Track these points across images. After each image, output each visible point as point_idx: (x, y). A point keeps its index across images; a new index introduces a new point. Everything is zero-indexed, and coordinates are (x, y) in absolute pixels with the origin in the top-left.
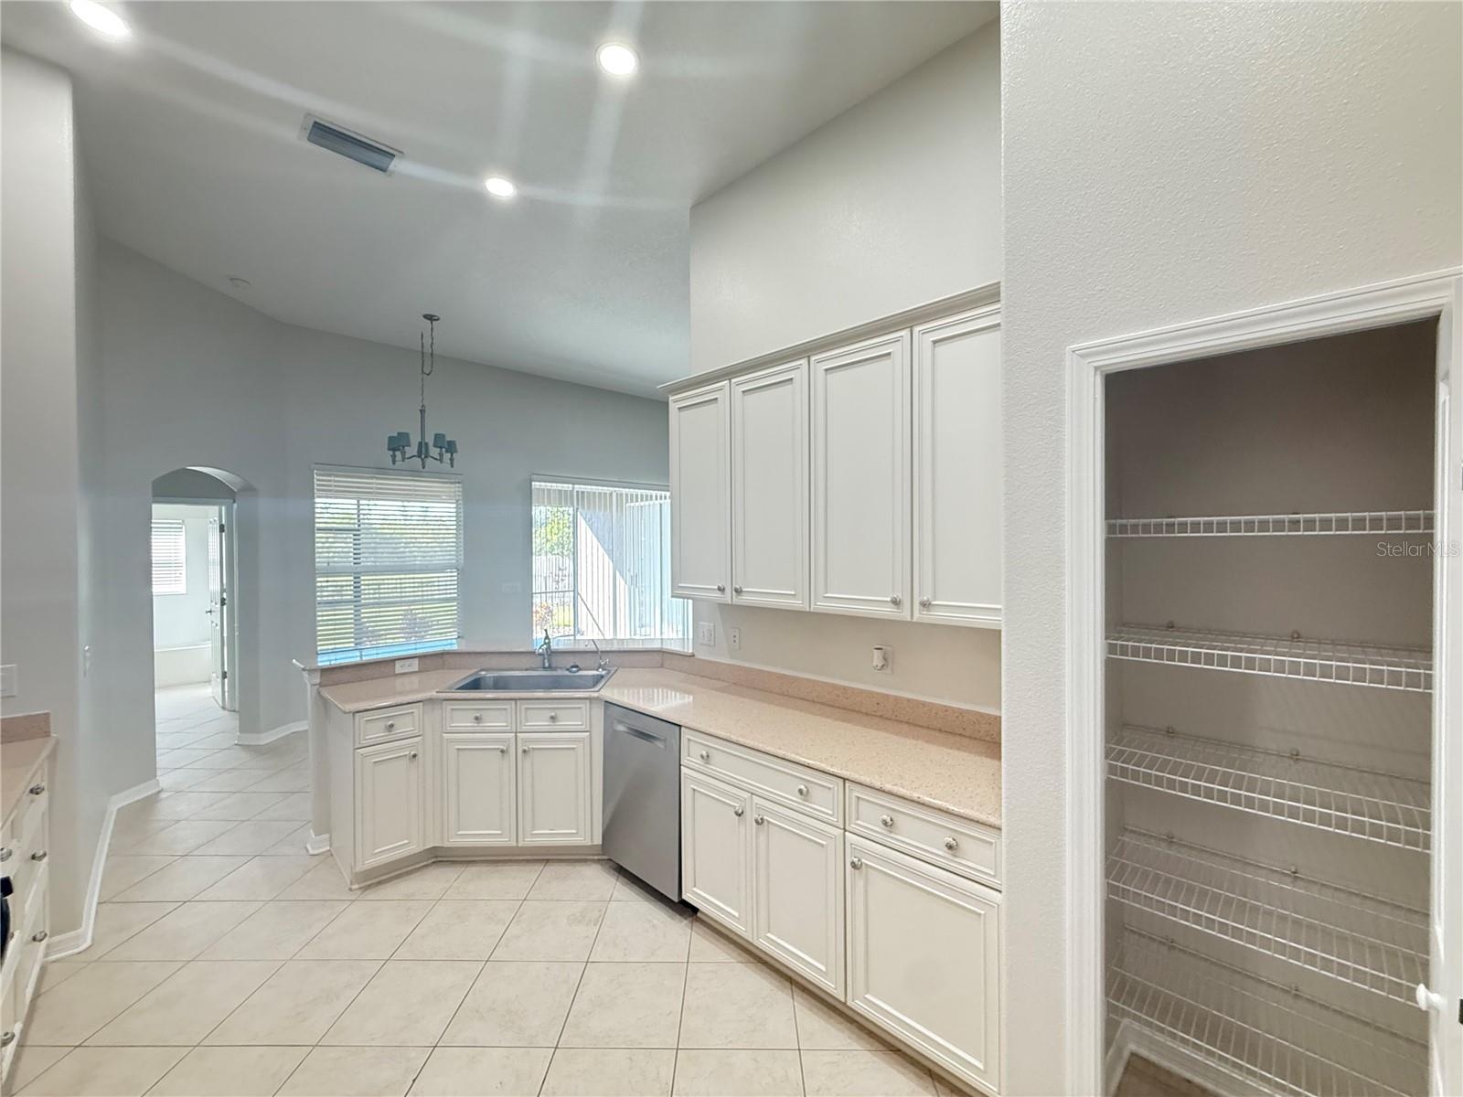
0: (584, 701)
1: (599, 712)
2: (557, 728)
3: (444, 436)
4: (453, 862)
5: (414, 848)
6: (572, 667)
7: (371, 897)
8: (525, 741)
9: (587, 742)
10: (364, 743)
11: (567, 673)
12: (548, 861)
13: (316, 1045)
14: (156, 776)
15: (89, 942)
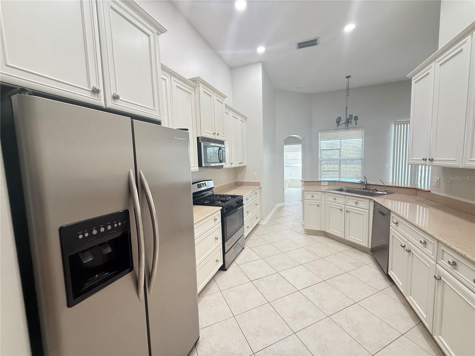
0: (367, 199)
1: (372, 204)
2: (357, 206)
3: (352, 115)
4: (329, 237)
5: (318, 229)
6: (374, 190)
7: (308, 236)
8: (347, 208)
9: (368, 213)
10: (307, 199)
11: (372, 192)
12: (355, 248)
13: (283, 252)
14: (284, 202)
15: (265, 224)
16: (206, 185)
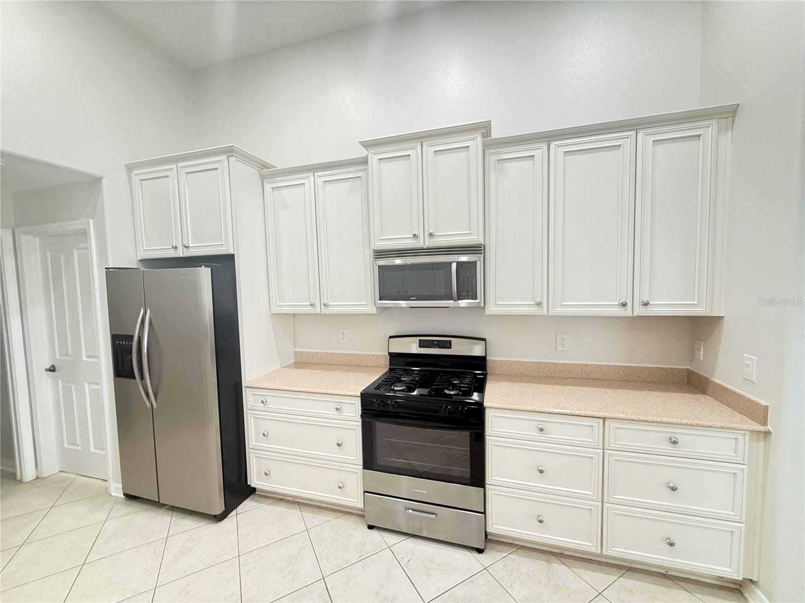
16: (452, 347)
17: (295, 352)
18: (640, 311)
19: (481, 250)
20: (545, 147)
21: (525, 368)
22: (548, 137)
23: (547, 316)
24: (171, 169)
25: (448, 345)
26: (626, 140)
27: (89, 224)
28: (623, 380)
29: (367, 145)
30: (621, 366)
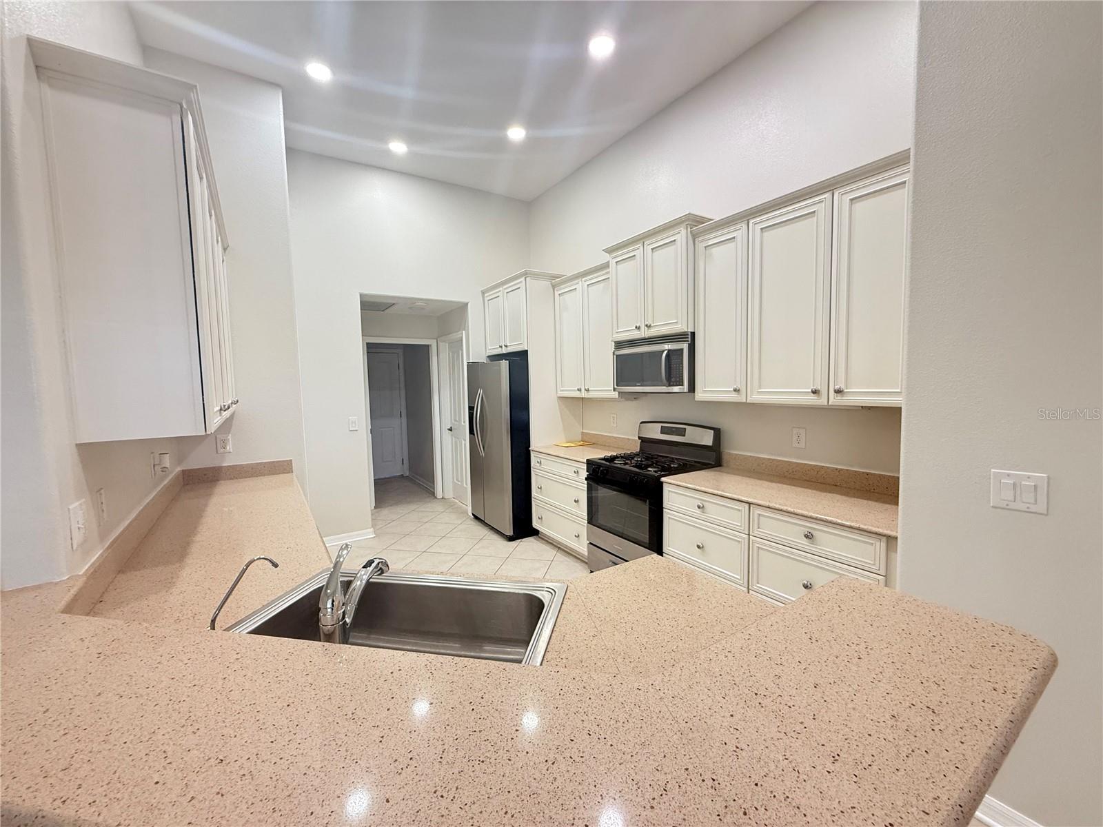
16: (686, 435)
17: (583, 432)
18: (835, 400)
19: (688, 338)
20: (745, 227)
21: (758, 465)
22: (744, 217)
23: (745, 404)
24: (500, 291)
25: (682, 433)
26: (820, 205)
27: (462, 334)
28: (867, 490)
29: (610, 251)
30: (863, 473)
